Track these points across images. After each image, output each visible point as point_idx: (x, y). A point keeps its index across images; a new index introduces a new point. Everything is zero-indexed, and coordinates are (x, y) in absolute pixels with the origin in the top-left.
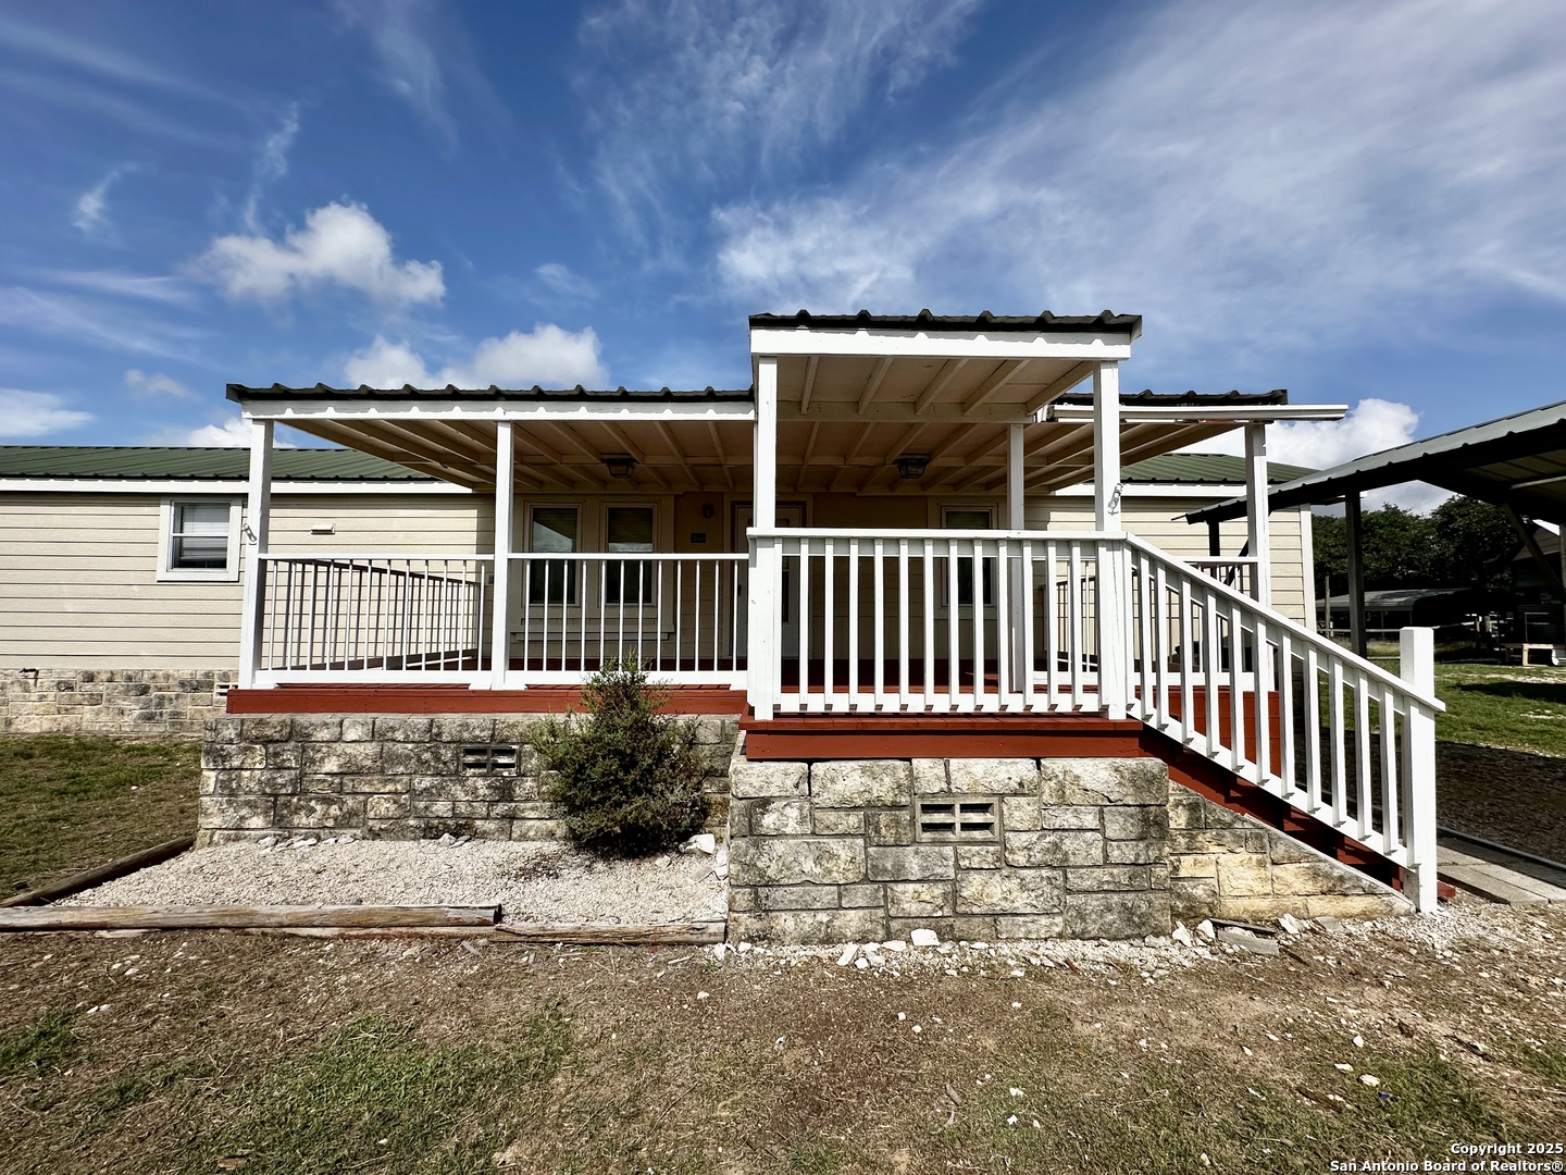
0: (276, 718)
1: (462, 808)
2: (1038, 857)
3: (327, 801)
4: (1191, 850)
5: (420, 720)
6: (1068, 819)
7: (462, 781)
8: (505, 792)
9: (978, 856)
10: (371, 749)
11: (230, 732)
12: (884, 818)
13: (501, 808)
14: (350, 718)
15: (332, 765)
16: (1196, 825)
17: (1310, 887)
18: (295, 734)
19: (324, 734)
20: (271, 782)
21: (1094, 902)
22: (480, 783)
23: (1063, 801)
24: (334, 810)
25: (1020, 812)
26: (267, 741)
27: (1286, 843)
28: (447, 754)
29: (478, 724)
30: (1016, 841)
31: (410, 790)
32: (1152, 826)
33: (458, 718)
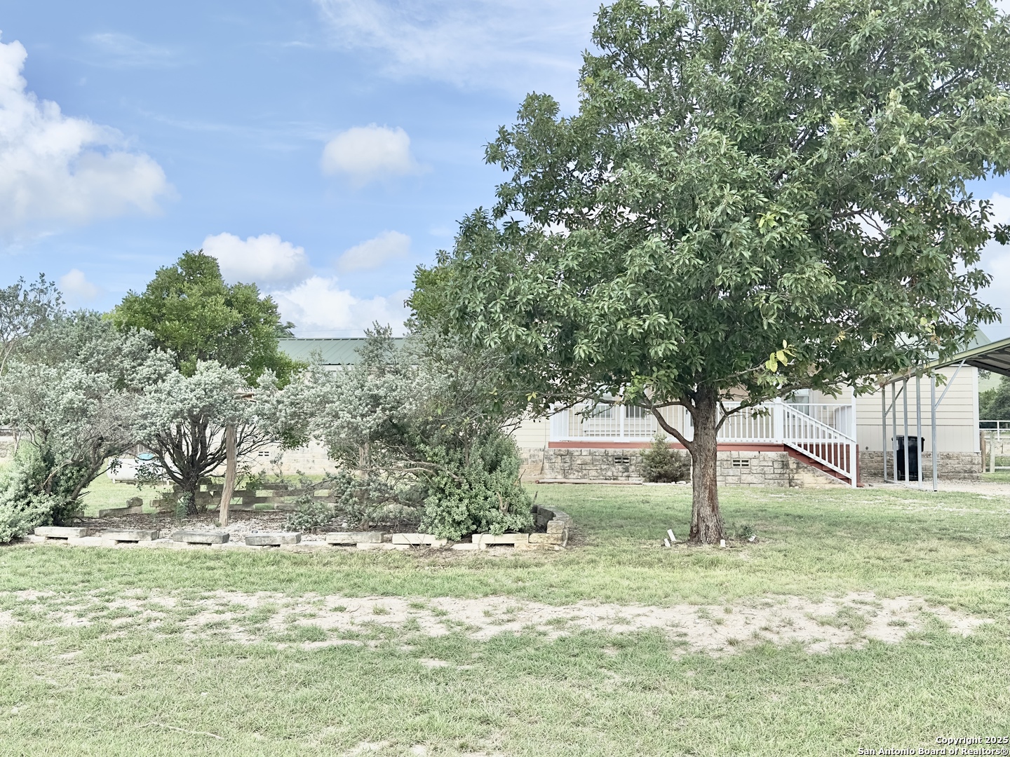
0: (563, 449)
1: (615, 474)
2: (758, 471)
3: (578, 472)
4: (797, 473)
5: (603, 450)
6: (765, 464)
7: (615, 466)
8: (627, 470)
9: (745, 470)
10: (590, 457)
11: (552, 453)
12: (725, 463)
13: (626, 474)
14: (583, 449)
15: (579, 462)
16: (798, 467)
17: (825, 482)
18: (570, 454)
19: (577, 454)
20: (563, 466)
21: (772, 481)
22: (620, 467)
23: (764, 460)
24: (580, 474)
25: (754, 462)
26: (561, 455)
27: (820, 472)
28: (610, 459)
29: (619, 451)
30: (753, 468)
31: (601, 469)
32: (785, 465)
33: (613, 449)
